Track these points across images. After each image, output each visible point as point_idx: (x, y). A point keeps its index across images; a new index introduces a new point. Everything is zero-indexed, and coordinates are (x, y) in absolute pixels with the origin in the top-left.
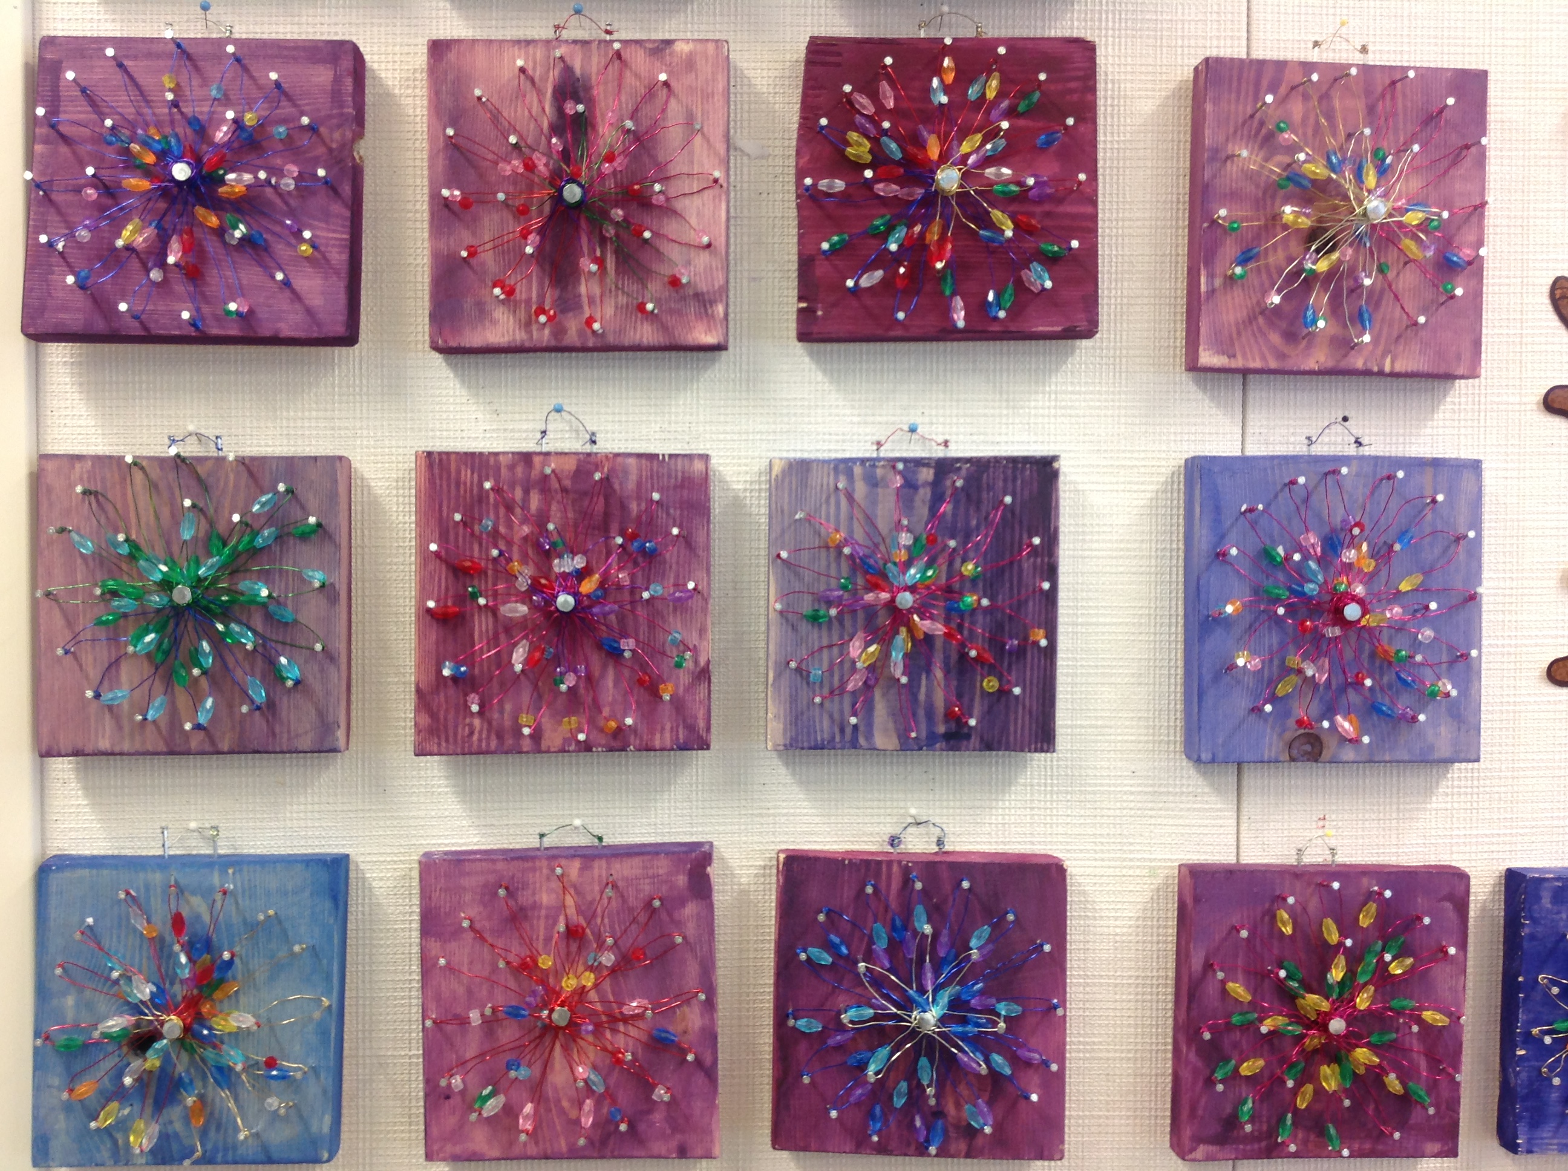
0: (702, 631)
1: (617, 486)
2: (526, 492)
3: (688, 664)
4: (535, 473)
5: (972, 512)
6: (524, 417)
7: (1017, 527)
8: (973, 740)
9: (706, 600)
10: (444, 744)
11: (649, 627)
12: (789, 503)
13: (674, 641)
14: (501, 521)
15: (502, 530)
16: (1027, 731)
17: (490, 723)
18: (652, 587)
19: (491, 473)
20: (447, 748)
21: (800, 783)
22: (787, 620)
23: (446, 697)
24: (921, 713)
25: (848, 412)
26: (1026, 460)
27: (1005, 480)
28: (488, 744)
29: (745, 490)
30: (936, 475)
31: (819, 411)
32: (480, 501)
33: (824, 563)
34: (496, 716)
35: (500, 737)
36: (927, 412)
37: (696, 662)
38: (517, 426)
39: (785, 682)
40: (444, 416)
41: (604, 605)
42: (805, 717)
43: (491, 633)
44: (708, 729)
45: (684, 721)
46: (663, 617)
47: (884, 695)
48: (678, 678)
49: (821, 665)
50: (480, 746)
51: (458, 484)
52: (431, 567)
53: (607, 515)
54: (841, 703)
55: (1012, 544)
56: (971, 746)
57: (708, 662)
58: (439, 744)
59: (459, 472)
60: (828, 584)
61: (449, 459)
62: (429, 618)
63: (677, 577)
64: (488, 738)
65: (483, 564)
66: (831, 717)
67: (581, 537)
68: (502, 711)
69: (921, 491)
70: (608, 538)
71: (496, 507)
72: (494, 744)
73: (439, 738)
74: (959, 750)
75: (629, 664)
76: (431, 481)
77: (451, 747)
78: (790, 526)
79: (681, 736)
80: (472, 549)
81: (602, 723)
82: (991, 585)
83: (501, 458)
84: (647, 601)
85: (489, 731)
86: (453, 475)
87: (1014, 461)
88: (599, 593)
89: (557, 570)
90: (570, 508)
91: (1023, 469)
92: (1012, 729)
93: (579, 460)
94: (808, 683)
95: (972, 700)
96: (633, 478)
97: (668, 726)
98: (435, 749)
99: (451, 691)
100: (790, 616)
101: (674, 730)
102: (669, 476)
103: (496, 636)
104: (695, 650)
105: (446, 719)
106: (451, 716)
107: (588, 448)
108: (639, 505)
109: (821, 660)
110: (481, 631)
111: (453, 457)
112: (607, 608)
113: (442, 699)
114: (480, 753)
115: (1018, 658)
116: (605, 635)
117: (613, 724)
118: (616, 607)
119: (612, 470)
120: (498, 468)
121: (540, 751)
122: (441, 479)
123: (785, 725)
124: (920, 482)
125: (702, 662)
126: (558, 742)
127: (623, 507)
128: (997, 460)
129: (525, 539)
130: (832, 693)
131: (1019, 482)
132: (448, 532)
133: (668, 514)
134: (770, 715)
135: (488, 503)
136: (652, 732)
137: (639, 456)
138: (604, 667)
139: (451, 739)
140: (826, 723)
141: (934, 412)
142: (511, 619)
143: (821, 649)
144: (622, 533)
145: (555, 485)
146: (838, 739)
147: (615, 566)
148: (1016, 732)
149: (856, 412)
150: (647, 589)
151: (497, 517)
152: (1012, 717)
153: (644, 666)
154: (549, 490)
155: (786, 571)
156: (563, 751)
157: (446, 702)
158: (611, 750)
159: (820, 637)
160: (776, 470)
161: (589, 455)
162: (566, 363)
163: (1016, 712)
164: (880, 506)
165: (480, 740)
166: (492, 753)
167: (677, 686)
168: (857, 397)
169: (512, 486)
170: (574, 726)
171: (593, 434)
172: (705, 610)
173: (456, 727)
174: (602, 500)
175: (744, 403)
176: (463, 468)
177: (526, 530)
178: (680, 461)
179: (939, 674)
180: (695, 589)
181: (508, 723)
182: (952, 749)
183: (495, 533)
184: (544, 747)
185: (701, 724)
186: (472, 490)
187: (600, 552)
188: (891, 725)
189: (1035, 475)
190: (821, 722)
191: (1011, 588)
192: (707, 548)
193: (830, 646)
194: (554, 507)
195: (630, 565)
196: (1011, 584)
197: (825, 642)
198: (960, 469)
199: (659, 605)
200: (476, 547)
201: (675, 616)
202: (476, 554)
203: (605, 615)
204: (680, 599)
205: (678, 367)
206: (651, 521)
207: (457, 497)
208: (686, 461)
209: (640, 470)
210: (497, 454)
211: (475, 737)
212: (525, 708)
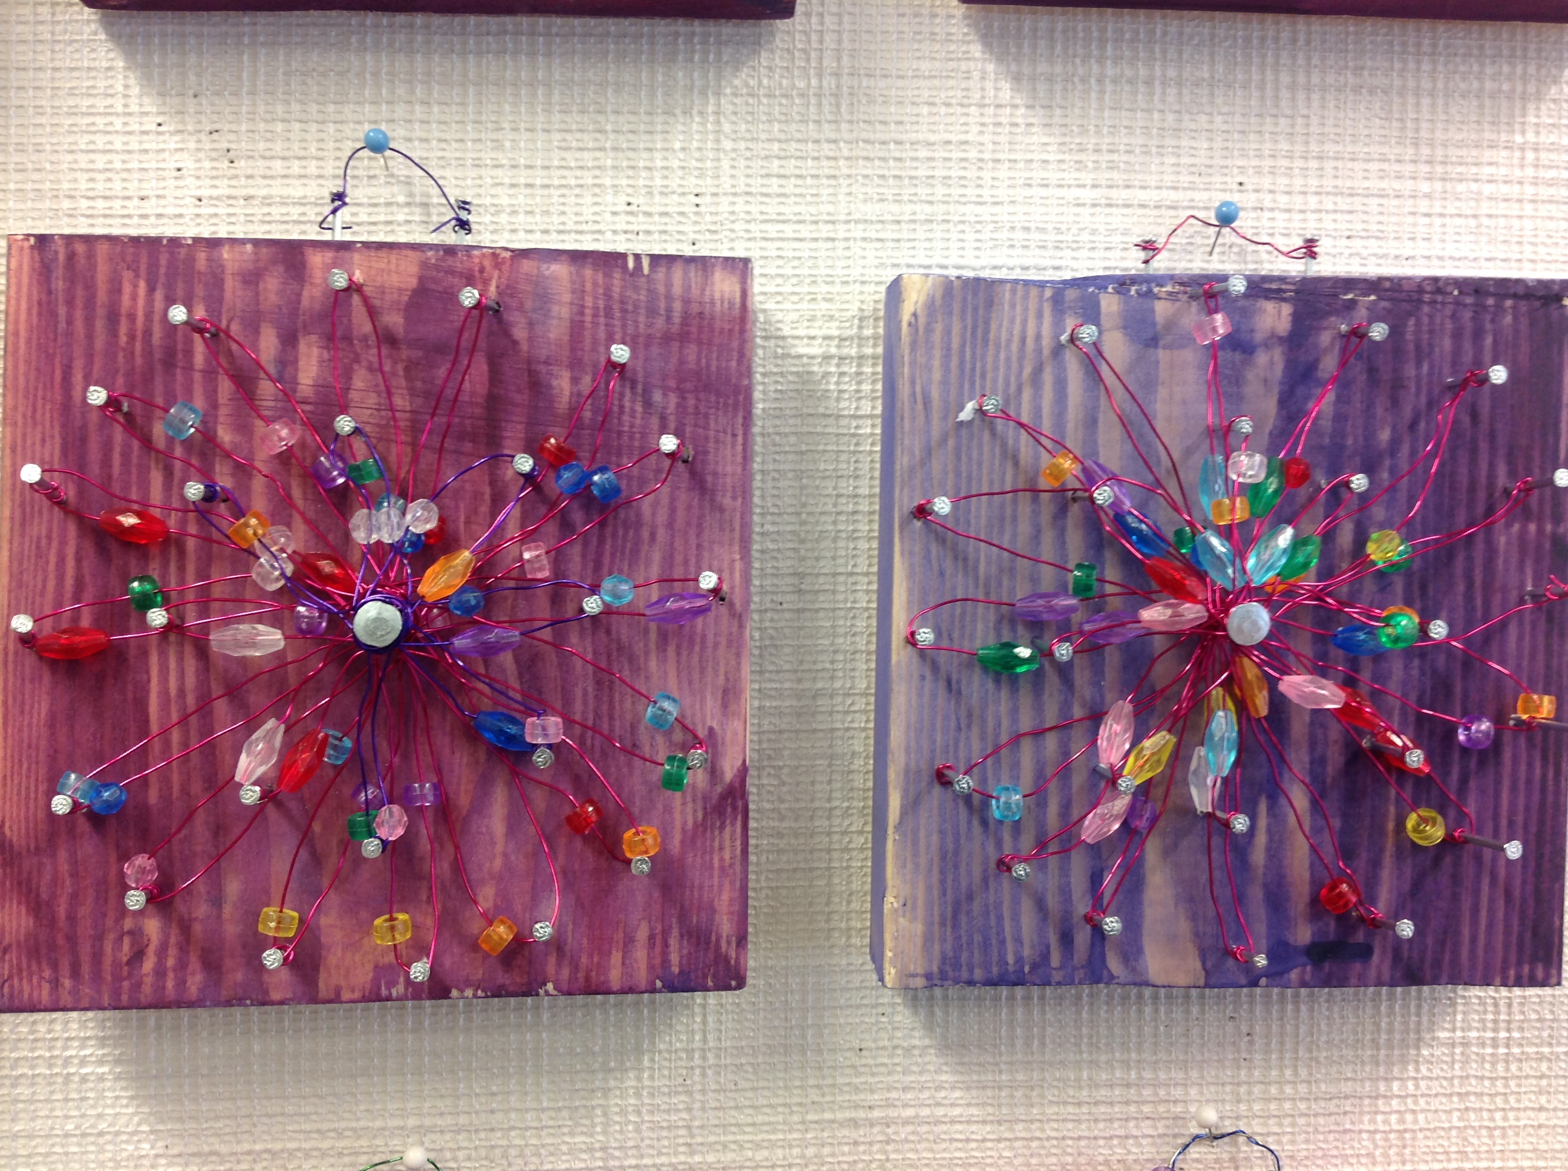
0: (730, 695)
1: (520, 333)
2: (289, 340)
3: (697, 778)
4: (311, 296)
5: (1379, 411)
6: (296, 167)
7: (1483, 446)
8: (1376, 958)
9: (739, 618)
10: (67, 983)
11: (598, 683)
12: (945, 382)
13: (659, 719)
14: (223, 411)
15: (225, 436)
16: (1499, 938)
17: (185, 929)
18: (607, 584)
19: (200, 291)
20: (74, 992)
21: (945, 1047)
22: (935, 668)
23: (74, 862)
24: (1256, 894)
25: (1070, 176)
26: (1505, 288)
27: (1457, 335)
28: (181, 983)
29: (827, 358)
30: (1297, 318)
31: (1003, 173)
32: (169, 362)
33: (1025, 528)
34: (202, 910)
35: (212, 964)
36: (1250, 182)
37: (714, 772)
38: (277, 189)
39: (928, 818)
40: (101, 161)
41: (484, 628)
42: (977, 906)
43: (191, 701)
44: (742, 940)
45: (683, 917)
46: (632, 659)
47: (1167, 852)
48: (668, 809)
49: (1016, 778)
50: (160, 988)
51: (113, 318)
52: (38, 528)
53: (494, 403)
54: (1065, 871)
55: (1472, 489)
56: (1372, 973)
57: (744, 770)
58: (55, 984)
59: (116, 290)
60: (1034, 580)
61: (91, 256)
62: (30, 659)
63: (669, 559)
64: (182, 966)
65: (173, 523)
66: (1040, 904)
67: (428, 458)
68: (217, 901)
69: (1262, 358)
70: (498, 458)
71: (210, 374)
72: (195, 981)
73: (55, 966)
74: (1342, 983)
75: (546, 778)
76: (45, 309)
77: (87, 990)
78: (944, 440)
79: (674, 958)
80: (144, 485)
81: (475, 926)
82: (1423, 587)
83: (226, 253)
84: (594, 618)
85: (183, 949)
86: (102, 296)
87: (1477, 288)
88: (472, 598)
89: (360, 536)
90: (400, 382)
91: (1499, 308)
92: (1466, 932)
93: (424, 265)
94: (984, 823)
95: (1375, 864)
96: (561, 312)
97: (642, 934)
98: (45, 995)
99: (88, 846)
100: (942, 657)
101: (658, 941)
102: (652, 312)
103: (205, 705)
104: (710, 742)
105: (72, 918)
106: (84, 911)
107: (451, 237)
108: (575, 380)
109: (1016, 765)
110: (165, 693)
111: (102, 249)
112: (491, 637)
113: (64, 868)
114: (159, 1004)
115: (1482, 762)
116: (486, 705)
117: (502, 932)
118: (514, 635)
119: (509, 290)
120: (216, 280)
121: (314, 1000)
122: (70, 303)
123: (928, 924)
124: (1259, 337)
125: (729, 770)
126: (363, 976)
127: (537, 386)
128: (1438, 286)
129: (285, 458)
130: (1042, 845)
131: (1489, 341)
132: (84, 440)
133: (648, 404)
134: (891, 902)
135: (189, 368)
136: (601, 946)
137: (577, 257)
138: (484, 784)
139: (86, 969)
140: (1028, 919)
141: (1266, 182)
142: (243, 661)
143: (1016, 739)
144: (533, 448)
145: (361, 323)
146: (1055, 960)
147: (513, 530)
148: (1474, 940)
149: (1087, 178)
150: (594, 589)
151: (213, 405)
152: (1466, 904)
153: (582, 783)
154: (348, 339)
155: (934, 548)
156: (373, 996)
157: (74, 875)
158: (498, 992)
159: (1015, 711)
160: (913, 301)
161: (450, 250)
162: (401, 37)
163: (1476, 893)
164: (1162, 392)
165: (160, 972)
166: (191, 1005)
167: (665, 834)
168: (1091, 141)
169: (253, 323)
170: (403, 937)
171: (464, 205)
172: (736, 644)
173: (99, 938)
174: (480, 367)
175: (827, 149)
176: (127, 275)
177: (283, 435)
178: (677, 273)
179: (1300, 798)
180: (716, 591)
181: (231, 930)
182: (1327, 983)
183: (206, 441)
184: (323, 989)
185: (726, 926)
186: (148, 333)
187: (477, 496)
188: (1184, 926)
189: (1524, 323)
190: (1016, 918)
191: (1469, 596)
192: (744, 491)
193: (1038, 733)
194: (360, 380)
195: (551, 529)
196: (1470, 586)
197: (1026, 724)
198: (1352, 305)
199: (623, 629)
200: (156, 479)
201: (663, 660)
202: (156, 495)
203: (489, 651)
204: (678, 615)
205: (671, 58)
206: (605, 419)
207: (110, 354)
208: (694, 275)
209: (579, 292)
210: (214, 243)
211: (149, 965)
212: (276, 893)
